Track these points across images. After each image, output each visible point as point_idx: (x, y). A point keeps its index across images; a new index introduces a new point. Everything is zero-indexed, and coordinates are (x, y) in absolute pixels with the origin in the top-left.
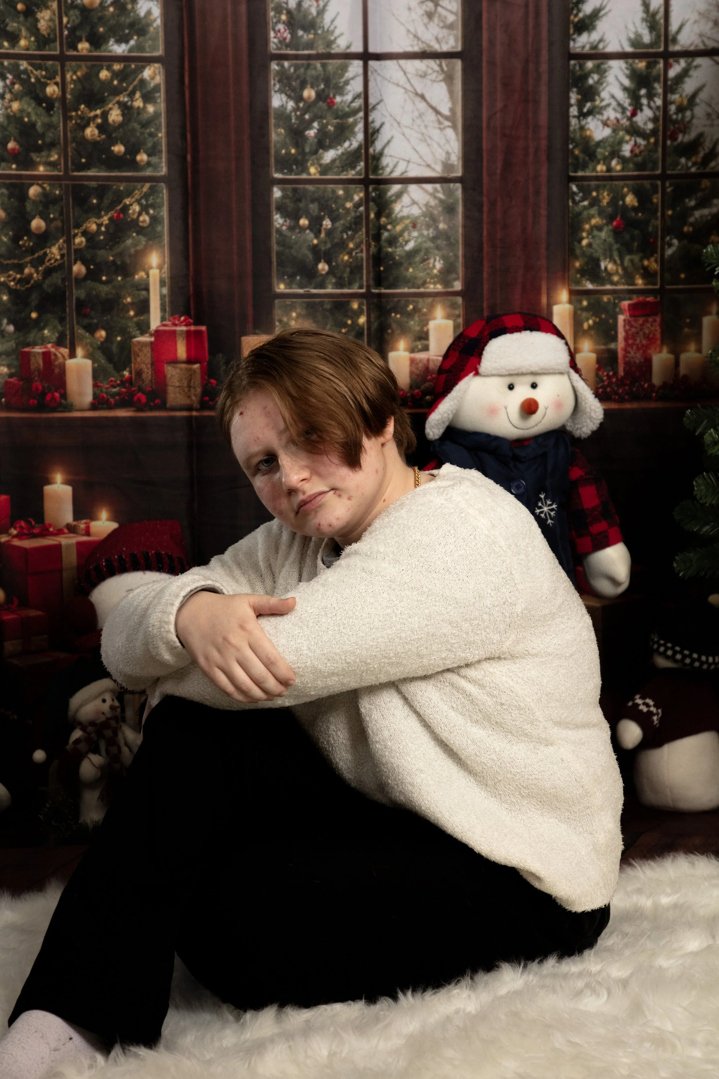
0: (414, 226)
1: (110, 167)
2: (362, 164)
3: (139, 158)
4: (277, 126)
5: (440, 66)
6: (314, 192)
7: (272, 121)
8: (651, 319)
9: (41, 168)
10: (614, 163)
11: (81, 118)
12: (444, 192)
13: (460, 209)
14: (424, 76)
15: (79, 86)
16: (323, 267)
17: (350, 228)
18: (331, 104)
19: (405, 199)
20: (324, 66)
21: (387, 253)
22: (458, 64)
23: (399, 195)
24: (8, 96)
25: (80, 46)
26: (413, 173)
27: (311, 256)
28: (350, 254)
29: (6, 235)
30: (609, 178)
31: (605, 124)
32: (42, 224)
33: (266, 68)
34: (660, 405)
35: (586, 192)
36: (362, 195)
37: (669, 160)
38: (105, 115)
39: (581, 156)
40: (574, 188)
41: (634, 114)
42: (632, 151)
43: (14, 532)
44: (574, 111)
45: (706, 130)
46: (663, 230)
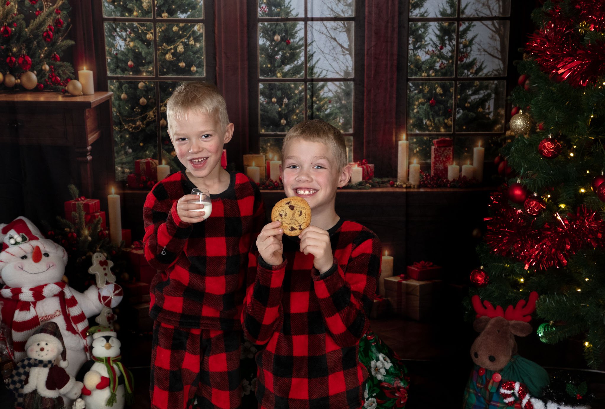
0: (330, 102)
1: (178, 73)
2: (303, 72)
3: (192, 69)
4: (261, 54)
5: (344, 24)
6: (279, 86)
7: (259, 51)
8: (448, 149)
9: (145, 74)
10: (431, 72)
11: (164, 50)
12: (345, 86)
13: (353, 94)
14: (335, 29)
15: (163, 34)
16: (283, 122)
17: (297, 103)
18: (288, 43)
19: (326, 89)
20: (285, 24)
21: (316, 115)
22: (353, 24)
23: (322, 87)
24: (128, 39)
25: (163, 15)
26: (330, 76)
27: (277, 116)
28: (297, 115)
29: (127, 106)
30: (428, 80)
31: (427, 53)
32: (145, 101)
33: (256, 25)
34: (452, 190)
35: (416, 86)
36: (303, 87)
37: (459, 71)
38: (175, 48)
39: (414, 68)
40: (411, 85)
41: (442, 48)
42: (440, 66)
43: (133, 247)
44: (411, 47)
45: (477, 57)
46: (455, 105)
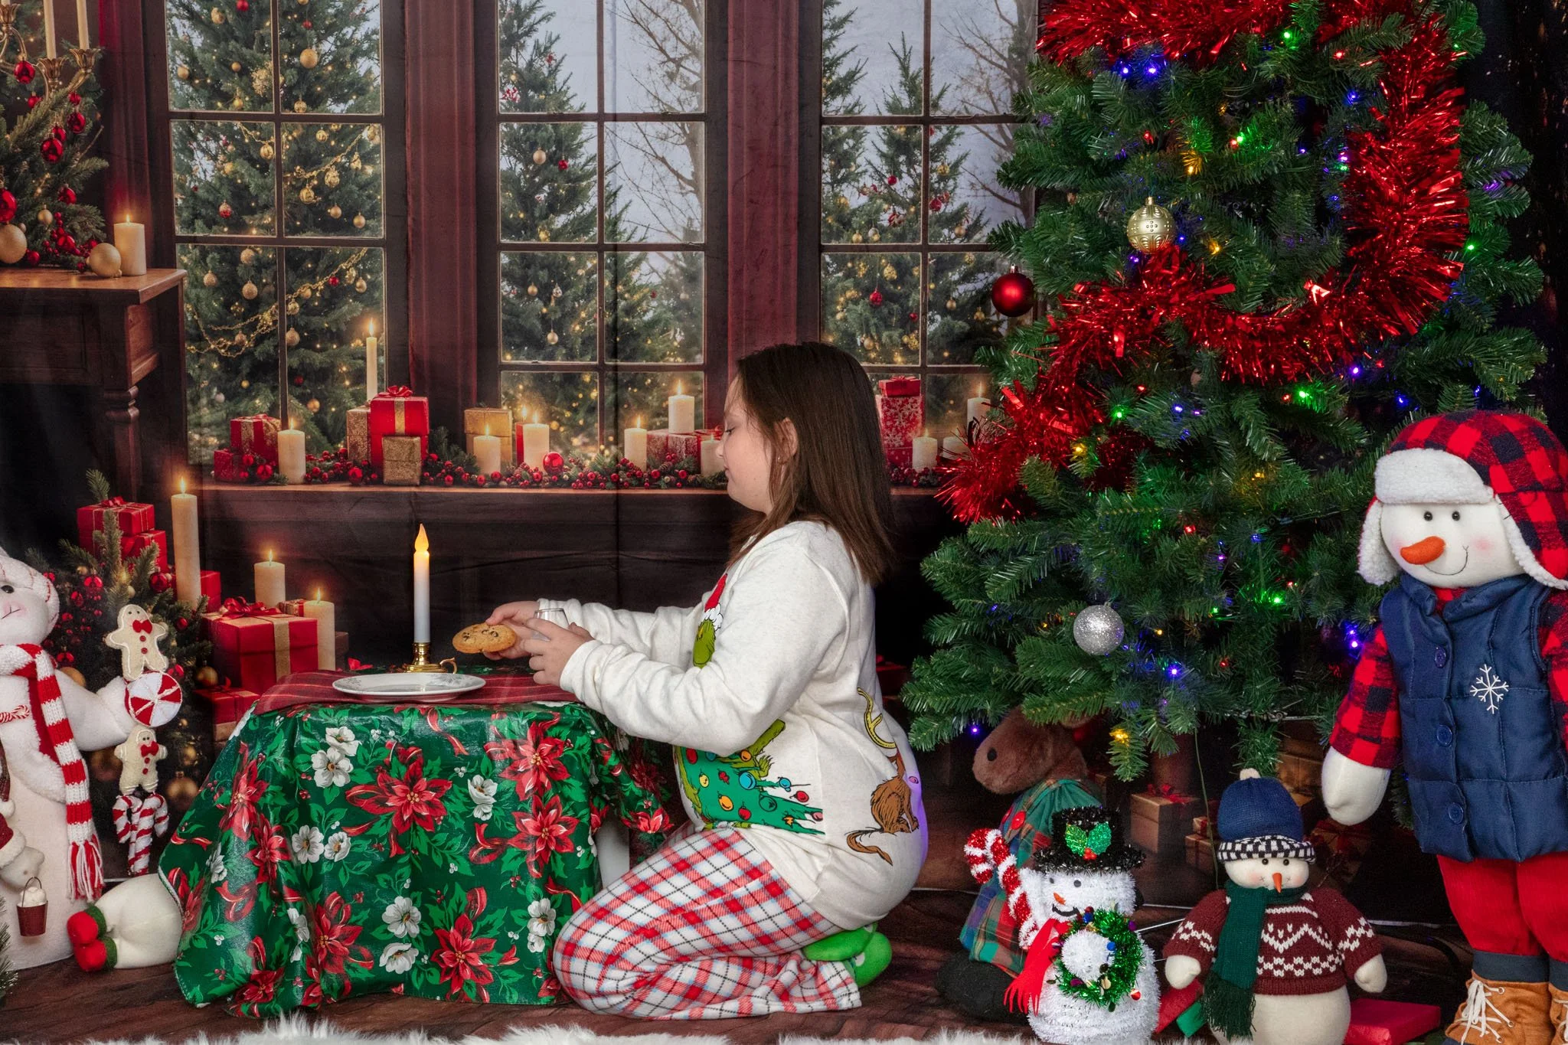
0: (653, 296)
1: (326, 230)
2: (596, 229)
3: (356, 221)
4: (505, 189)
5: (682, 128)
6: (543, 259)
7: (500, 184)
8: (911, 400)
9: (254, 231)
10: (871, 232)
11: (297, 179)
12: (686, 260)
13: (703, 278)
14: (665, 138)
15: (295, 147)
16: (552, 337)
17: (582, 297)
18: (563, 166)
19: (644, 267)
20: (555, 127)
21: (624, 323)
22: (702, 127)
23: (637, 263)
24: (221, 157)
25: (296, 106)
26: (653, 239)
27: (539, 325)
28: (582, 323)
29: (216, 300)
30: (865, 248)
31: (861, 191)
32: (255, 289)
33: (494, 130)
34: (921, 492)
35: (841, 263)
36: (595, 261)
37: (931, 231)
38: (321, 177)
39: (835, 224)
40: (828, 259)
41: (893, 181)
42: (890, 220)
44: (827, 177)
45: (969, 200)
46: (924, 305)
